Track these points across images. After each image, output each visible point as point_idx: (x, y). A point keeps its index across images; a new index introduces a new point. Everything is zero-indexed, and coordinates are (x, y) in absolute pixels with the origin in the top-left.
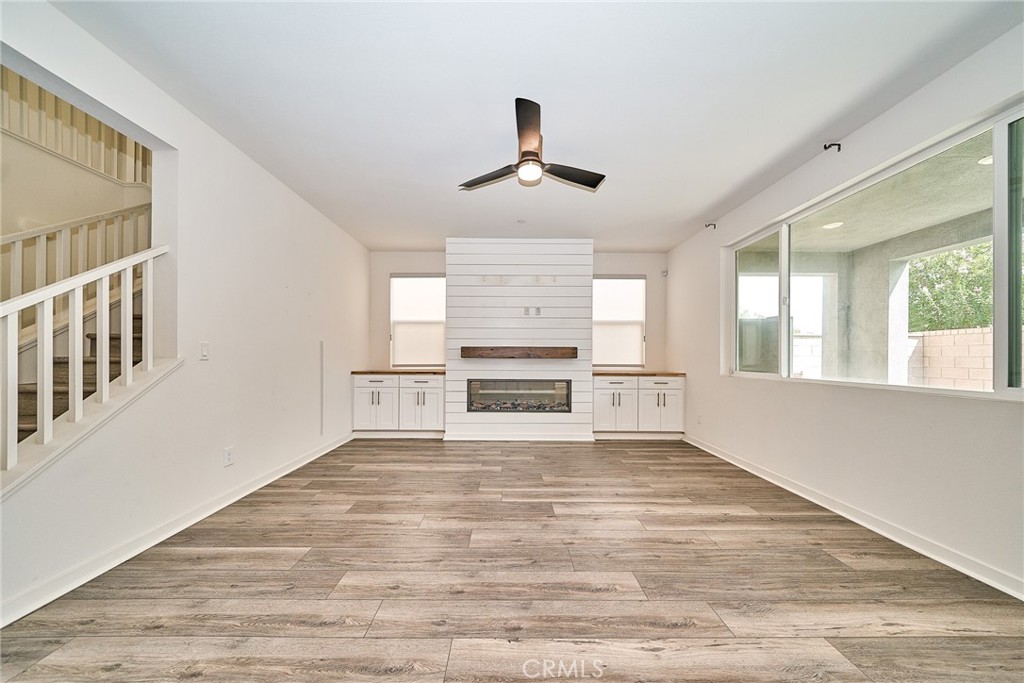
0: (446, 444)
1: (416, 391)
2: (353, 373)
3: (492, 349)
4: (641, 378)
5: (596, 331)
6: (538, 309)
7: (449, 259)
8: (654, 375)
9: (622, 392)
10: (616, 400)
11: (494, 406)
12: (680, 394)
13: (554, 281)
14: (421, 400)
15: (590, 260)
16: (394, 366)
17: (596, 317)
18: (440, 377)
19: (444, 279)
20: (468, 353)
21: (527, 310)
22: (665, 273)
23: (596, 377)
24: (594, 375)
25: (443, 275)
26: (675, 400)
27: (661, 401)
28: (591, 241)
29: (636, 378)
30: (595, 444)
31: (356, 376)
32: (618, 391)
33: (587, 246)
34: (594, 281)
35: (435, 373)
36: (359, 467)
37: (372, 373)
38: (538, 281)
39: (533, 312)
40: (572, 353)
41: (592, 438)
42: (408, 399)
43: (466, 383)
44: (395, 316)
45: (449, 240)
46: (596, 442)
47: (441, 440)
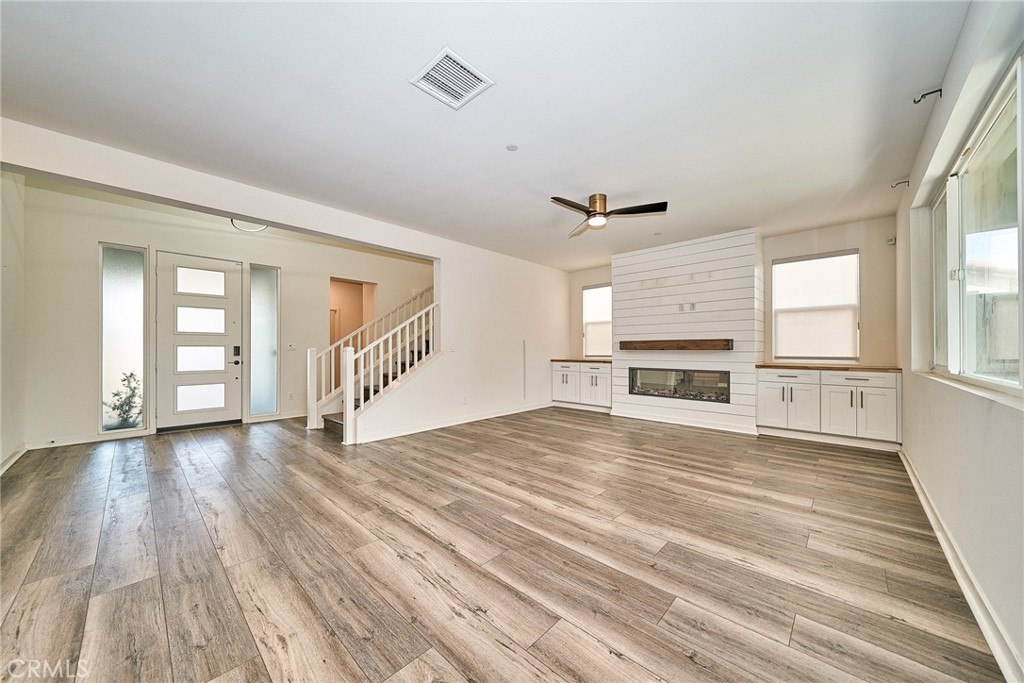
0: (612, 418)
1: (591, 375)
2: (551, 361)
4: (823, 372)
6: (693, 304)
7: (614, 272)
8: (846, 369)
9: (794, 386)
10: (788, 396)
11: (652, 391)
12: (890, 394)
13: (709, 277)
14: (594, 382)
18: (609, 365)
19: (610, 288)
20: (625, 346)
21: (681, 306)
23: (761, 369)
24: (757, 366)
25: (609, 284)
26: (878, 401)
27: (857, 400)
28: (753, 230)
29: (818, 371)
30: (758, 438)
31: (553, 363)
32: (790, 386)
33: (753, 236)
35: (604, 362)
37: (563, 361)
38: (692, 279)
39: (687, 308)
40: (727, 345)
41: (755, 432)
42: (586, 381)
43: (628, 371)
44: (586, 319)
45: (614, 257)
46: (761, 437)
47: (608, 414)
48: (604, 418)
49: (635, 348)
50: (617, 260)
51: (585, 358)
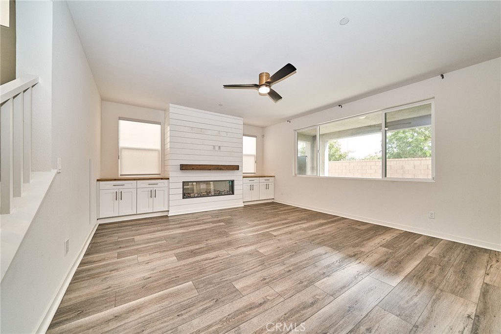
0: (170, 218)
1: (150, 189)
2: (98, 180)
3: (200, 165)
5: (244, 158)
6: (220, 147)
8: (265, 177)
9: (254, 184)
10: (252, 188)
12: (273, 183)
13: (227, 134)
14: (153, 194)
15: (241, 127)
16: (121, 175)
17: (244, 153)
18: (167, 181)
21: (214, 146)
22: (263, 136)
23: (244, 178)
24: (243, 177)
26: (271, 187)
27: (267, 187)
28: (242, 119)
29: (259, 178)
30: (244, 207)
31: (101, 183)
32: (252, 184)
33: (241, 121)
34: (244, 137)
35: (161, 179)
36: (137, 238)
37: (115, 180)
38: (219, 134)
39: (217, 148)
40: (237, 168)
41: (242, 205)
42: (143, 194)
43: (182, 183)
44: (122, 144)
45: (171, 105)
46: (245, 206)
47: (167, 216)
48: (163, 219)
49: (193, 169)
50: (174, 109)
51: (120, 177)
